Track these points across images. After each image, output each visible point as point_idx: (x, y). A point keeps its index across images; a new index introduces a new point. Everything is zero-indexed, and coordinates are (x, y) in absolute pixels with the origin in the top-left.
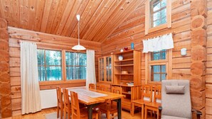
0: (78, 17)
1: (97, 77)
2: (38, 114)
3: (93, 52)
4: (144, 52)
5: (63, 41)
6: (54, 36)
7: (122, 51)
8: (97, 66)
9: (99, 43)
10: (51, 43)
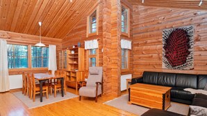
0: (40, 24)
1: (58, 66)
2: (7, 93)
3: (54, 47)
4: (86, 48)
5: (29, 38)
6: (22, 34)
7: (74, 47)
8: (57, 57)
9: (61, 40)
10: (19, 39)
